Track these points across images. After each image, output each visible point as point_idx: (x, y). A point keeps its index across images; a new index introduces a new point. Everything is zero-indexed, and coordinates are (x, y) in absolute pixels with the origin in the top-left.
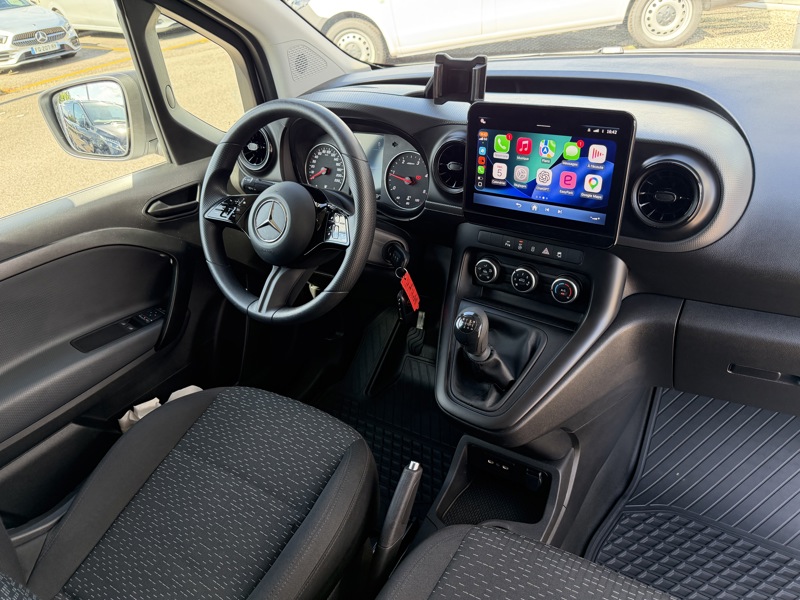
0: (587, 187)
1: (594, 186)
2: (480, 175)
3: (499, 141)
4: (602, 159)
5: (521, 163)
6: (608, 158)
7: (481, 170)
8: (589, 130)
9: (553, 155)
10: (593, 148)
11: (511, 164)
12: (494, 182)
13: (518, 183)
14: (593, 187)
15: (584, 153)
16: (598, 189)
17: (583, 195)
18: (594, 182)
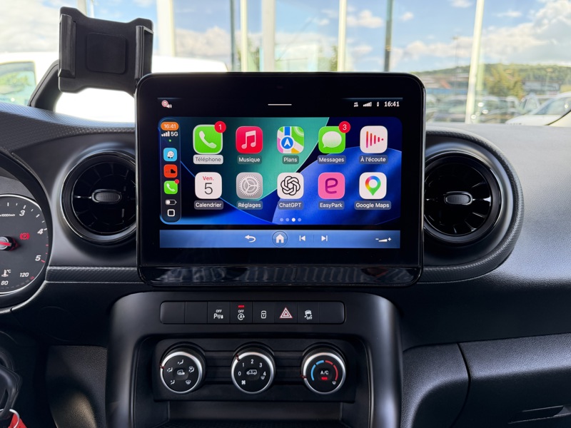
0: (364, 192)
1: (374, 188)
2: (170, 197)
3: (202, 135)
4: (382, 147)
5: (246, 168)
6: (392, 143)
7: (171, 187)
8: (356, 105)
9: (300, 149)
10: (366, 131)
11: (228, 171)
12: (198, 205)
13: (246, 201)
14: (373, 191)
15: (352, 140)
16: (382, 193)
17: (359, 206)
18: (373, 183)
